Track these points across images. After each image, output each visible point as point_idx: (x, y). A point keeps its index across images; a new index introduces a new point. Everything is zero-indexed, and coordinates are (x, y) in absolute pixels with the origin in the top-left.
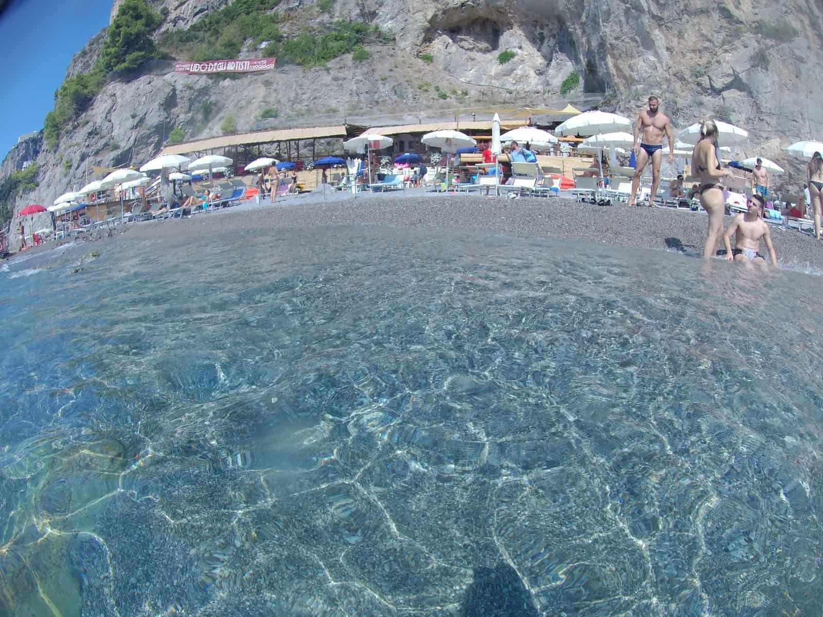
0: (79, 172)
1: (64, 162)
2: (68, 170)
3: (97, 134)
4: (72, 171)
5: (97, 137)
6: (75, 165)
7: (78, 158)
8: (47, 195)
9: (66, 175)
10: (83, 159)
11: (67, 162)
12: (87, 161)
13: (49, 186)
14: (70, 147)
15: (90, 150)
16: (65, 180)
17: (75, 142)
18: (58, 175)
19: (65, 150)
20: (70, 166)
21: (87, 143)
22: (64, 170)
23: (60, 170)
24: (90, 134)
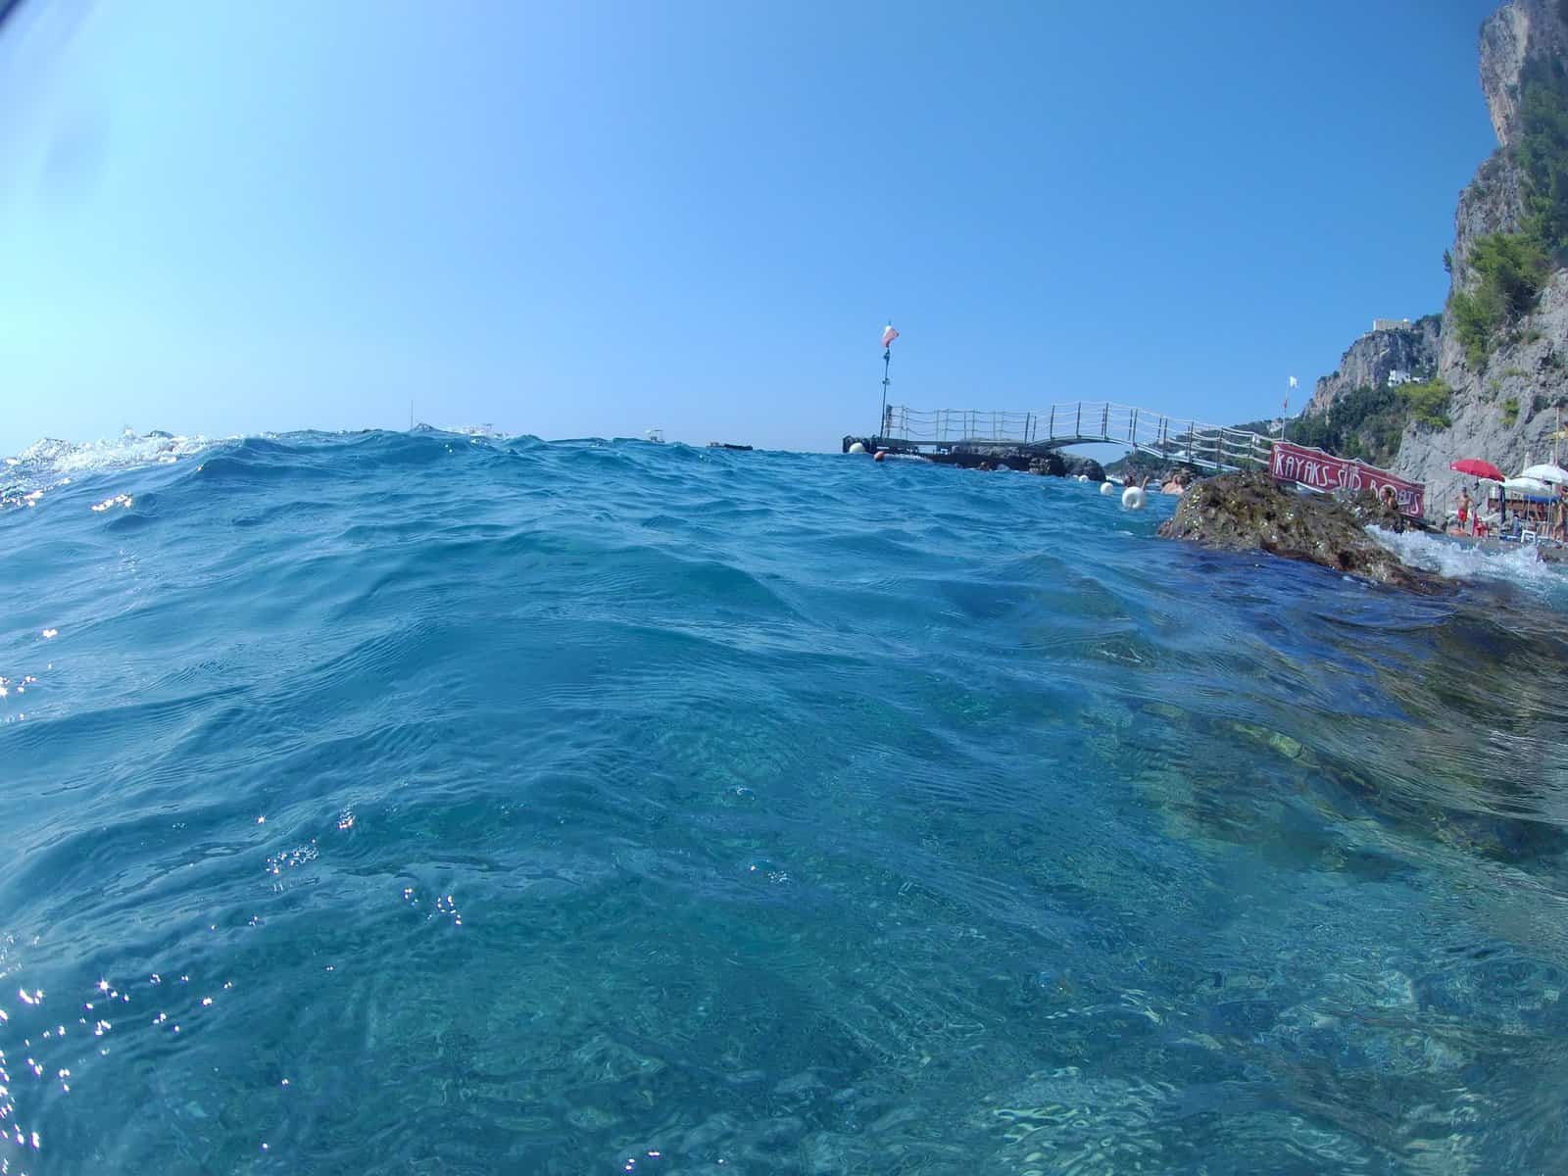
0: (1533, 429)
1: (1502, 398)
2: (1510, 419)
3: (1557, 366)
4: (1519, 422)
5: (1558, 373)
6: (1524, 414)
7: (1530, 402)
8: (1469, 451)
9: (1507, 427)
10: (1538, 405)
11: (1509, 403)
12: (1546, 414)
13: (1471, 435)
14: (1511, 374)
15: (1549, 395)
16: (1506, 436)
17: (1519, 369)
18: (1489, 419)
19: (1503, 376)
20: (1515, 413)
21: (1542, 378)
22: (1502, 416)
23: (1493, 413)
24: (1546, 361)
